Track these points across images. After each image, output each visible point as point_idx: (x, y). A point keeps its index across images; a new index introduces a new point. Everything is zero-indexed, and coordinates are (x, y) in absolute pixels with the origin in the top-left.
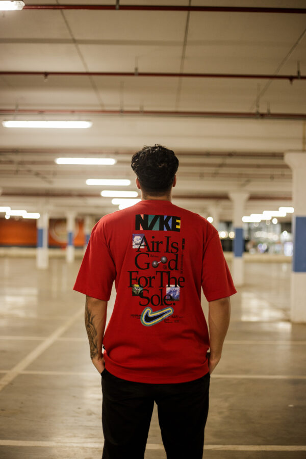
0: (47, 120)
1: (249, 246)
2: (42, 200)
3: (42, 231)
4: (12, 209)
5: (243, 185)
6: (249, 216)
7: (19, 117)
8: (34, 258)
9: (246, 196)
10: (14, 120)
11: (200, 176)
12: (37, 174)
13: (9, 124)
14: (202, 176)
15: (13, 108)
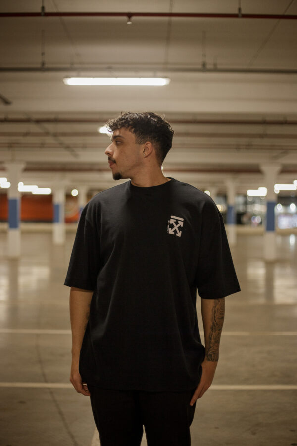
0: (117, 77)
1: (244, 219)
2: (57, 176)
3: (58, 206)
4: (24, 185)
5: (276, 157)
6: (257, 189)
7: (82, 74)
8: (50, 233)
9: (278, 168)
10: (78, 76)
11: (236, 148)
12: (68, 147)
13: (72, 81)
14: (238, 147)
15: (68, 66)
